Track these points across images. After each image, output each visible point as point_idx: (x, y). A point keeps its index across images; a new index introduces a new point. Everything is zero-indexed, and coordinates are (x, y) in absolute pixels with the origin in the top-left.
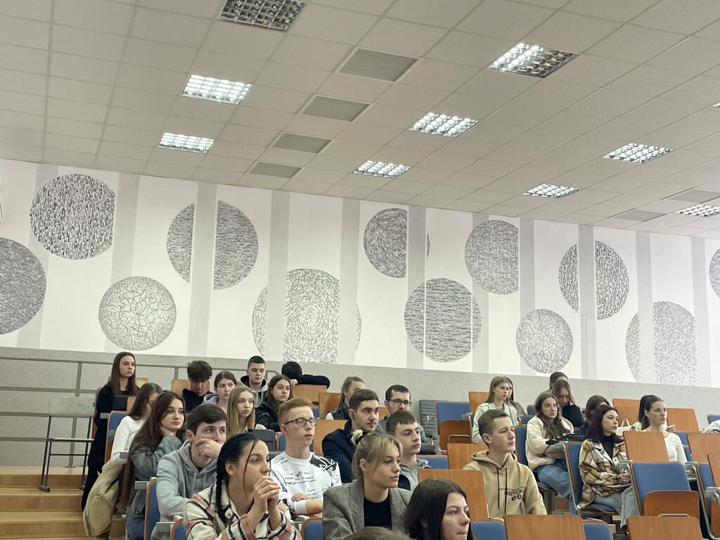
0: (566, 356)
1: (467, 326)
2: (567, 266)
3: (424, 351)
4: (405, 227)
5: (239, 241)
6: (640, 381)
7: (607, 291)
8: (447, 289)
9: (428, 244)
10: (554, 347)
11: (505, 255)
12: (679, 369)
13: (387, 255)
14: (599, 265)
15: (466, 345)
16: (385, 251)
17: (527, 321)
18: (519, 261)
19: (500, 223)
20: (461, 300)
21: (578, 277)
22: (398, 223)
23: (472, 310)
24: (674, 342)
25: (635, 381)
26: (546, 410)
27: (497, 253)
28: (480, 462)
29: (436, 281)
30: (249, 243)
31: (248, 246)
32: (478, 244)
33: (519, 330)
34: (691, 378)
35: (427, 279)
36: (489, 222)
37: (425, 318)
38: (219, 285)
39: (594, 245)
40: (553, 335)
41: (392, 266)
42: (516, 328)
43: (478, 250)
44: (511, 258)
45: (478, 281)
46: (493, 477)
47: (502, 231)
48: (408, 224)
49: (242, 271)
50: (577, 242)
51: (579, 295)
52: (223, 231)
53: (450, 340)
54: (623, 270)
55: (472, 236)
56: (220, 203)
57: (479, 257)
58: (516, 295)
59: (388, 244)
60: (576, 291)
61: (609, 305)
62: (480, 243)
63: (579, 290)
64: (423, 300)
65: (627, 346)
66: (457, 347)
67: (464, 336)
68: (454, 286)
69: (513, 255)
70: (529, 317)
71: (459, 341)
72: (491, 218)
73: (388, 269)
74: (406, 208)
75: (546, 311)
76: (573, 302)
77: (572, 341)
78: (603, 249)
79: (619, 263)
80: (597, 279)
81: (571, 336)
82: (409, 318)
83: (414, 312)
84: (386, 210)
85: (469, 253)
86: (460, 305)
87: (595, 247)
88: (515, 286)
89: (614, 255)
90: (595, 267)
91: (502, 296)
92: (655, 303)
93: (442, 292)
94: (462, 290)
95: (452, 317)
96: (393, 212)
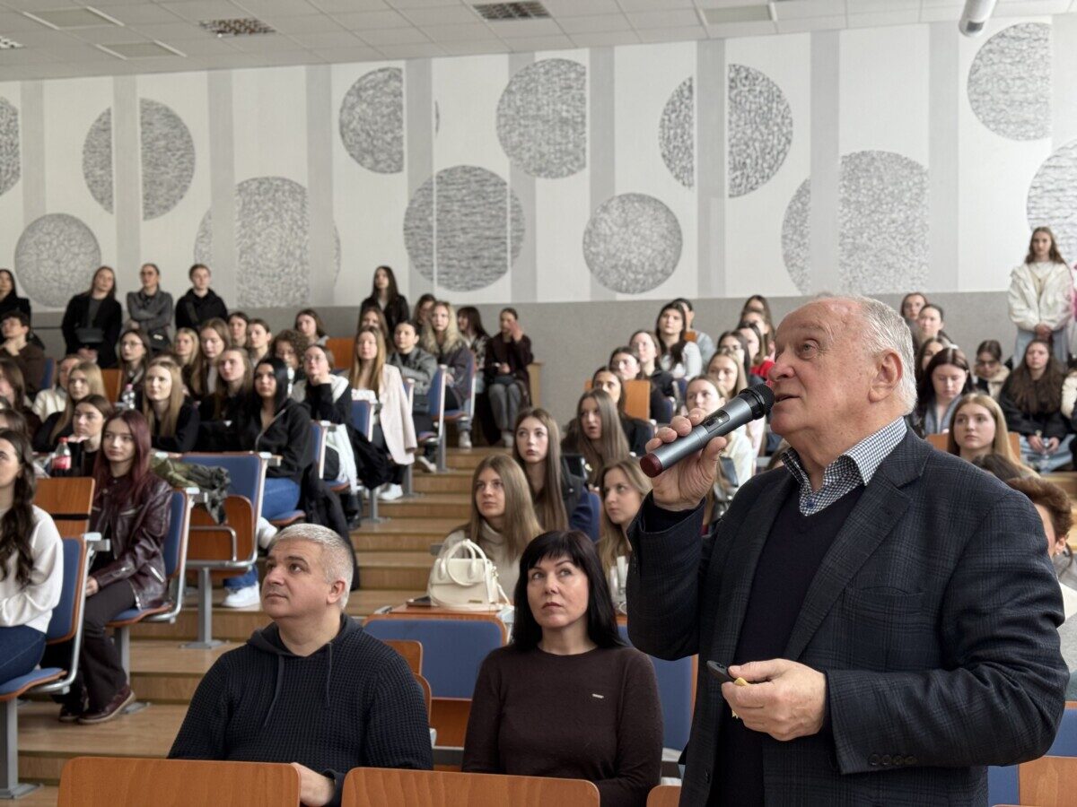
0: (670, 265)
1: (502, 234)
2: (673, 116)
3: (435, 276)
4: (401, 94)
5: (170, 150)
6: (807, 292)
7: (748, 147)
8: (468, 181)
9: (438, 116)
10: (649, 251)
11: (564, 114)
12: (890, 266)
13: (375, 142)
14: (736, 104)
15: (500, 263)
16: (370, 136)
17: (602, 215)
18: (588, 121)
19: (554, 63)
20: (492, 195)
21: (695, 131)
22: (389, 91)
23: (509, 209)
24: (882, 220)
25: (799, 294)
27: (551, 112)
29: (450, 172)
30: (182, 152)
31: (182, 156)
32: (519, 103)
33: (588, 232)
34: (913, 279)
35: (436, 170)
36: (535, 65)
37: (435, 230)
38: (150, 214)
39: (727, 71)
40: (648, 232)
41: (383, 156)
42: (583, 229)
43: (518, 112)
44: (573, 117)
45: (519, 162)
47: (559, 75)
48: (404, 90)
49: (176, 191)
50: (693, 72)
51: (695, 163)
52: (149, 140)
53: (474, 257)
54: (782, 108)
55: (508, 91)
56: (143, 101)
57: (520, 125)
58: (584, 176)
59: (376, 123)
60: (691, 156)
61: (753, 171)
62: (521, 100)
63: (695, 152)
64: (431, 202)
65: (784, 237)
66: (486, 267)
67: (496, 250)
68: (480, 175)
69: (578, 112)
70: (605, 209)
71: (489, 259)
72: (540, 56)
73: (377, 162)
74: (401, 64)
75: (635, 195)
76: (683, 175)
77: (680, 239)
78: (744, 74)
79: (775, 96)
80: (731, 130)
81: (679, 231)
82: (409, 232)
83: (417, 223)
84: (370, 74)
85: (503, 121)
86: (490, 203)
87: (728, 74)
88: (581, 163)
89: (765, 83)
90: (727, 110)
91: (559, 181)
92: (845, 157)
93: (460, 187)
94: (493, 180)
95: (476, 223)
96: (380, 75)
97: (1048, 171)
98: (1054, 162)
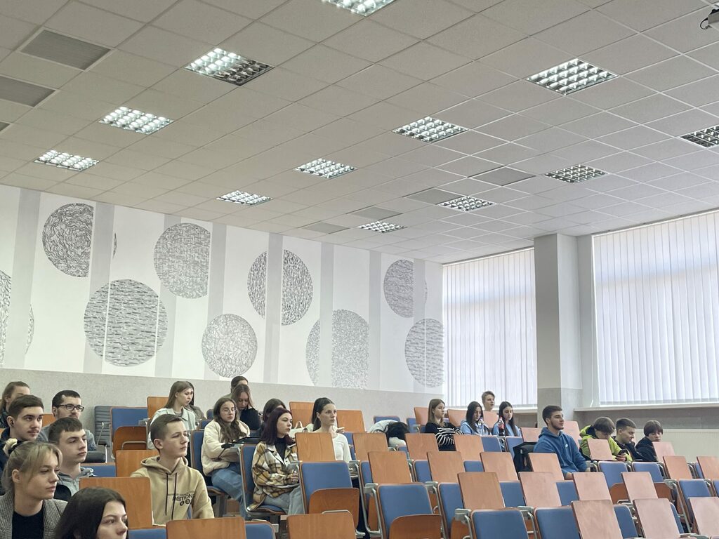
0: (250, 361)
1: (152, 330)
2: (256, 272)
3: (104, 354)
4: (91, 224)
6: (317, 385)
7: (292, 298)
8: (132, 291)
9: (115, 244)
10: (239, 351)
11: (196, 259)
12: (353, 373)
13: (69, 253)
14: (287, 272)
15: (149, 349)
16: (66, 248)
17: (214, 325)
18: (209, 265)
19: (192, 226)
20: (147, 302)
21: (266, 283)
22: (83, 220)
23: (158, 313)
24: (350, 348)
25: (313, 385)
26: (224, 414)
27: (188, 256)
28: (149, 468)
29: (121, 282)
32: (169, 246)
33: (205, 335)
34: (362, 382)
35: (111, 280)
36: (181, 225)
37: (107, 320)
39: (283, 253)
40: (239, 340)
41: (73, 263)
42: (203, 332)
43: (168, 252)
44: (201, 262)
45: (167, 284)
46: (162, 483)
47: (194, 234)
48: (93, 221)
50: (267, 250)
51: (266, 301)
53: (133, 343)
54: (308, 279)
55: (163, 237)
57: (169, 259)
58: (205, 299)
59: (71, 240)
60: (264, 298)
61: (294, 312)
62: (171, 245)
63: (266, 295)
64: (106, 301)
65: (307, 351)
66: (140, 351)
67: (148, 340)
68: (141, 288)
69: (204, 259)
70: (216, 321)
71: (142, 345)
72: (184, 220)
73: (69, 267)
74: (93, 204)
75: (233, 315)
76: (259, 308)
77: (256, 346)
78: (291, 257)
79: (305, 272)
80: (284, 287)
81: (256, 341)
82: (89, 320)
83: (95, 314)
84: (70, 205)
85: (158, 255)
86: (146, 308)
87: (283, 255)
88: (204, 290)
89: (301, 264)
90: (283, 275)
91: (190, 300)
92: (335, 311)
93: (127, 294)
94: (149, 293)
95: (136, 320)
96: (77, 207)
97: (413, 333)
98: (414, 329)
